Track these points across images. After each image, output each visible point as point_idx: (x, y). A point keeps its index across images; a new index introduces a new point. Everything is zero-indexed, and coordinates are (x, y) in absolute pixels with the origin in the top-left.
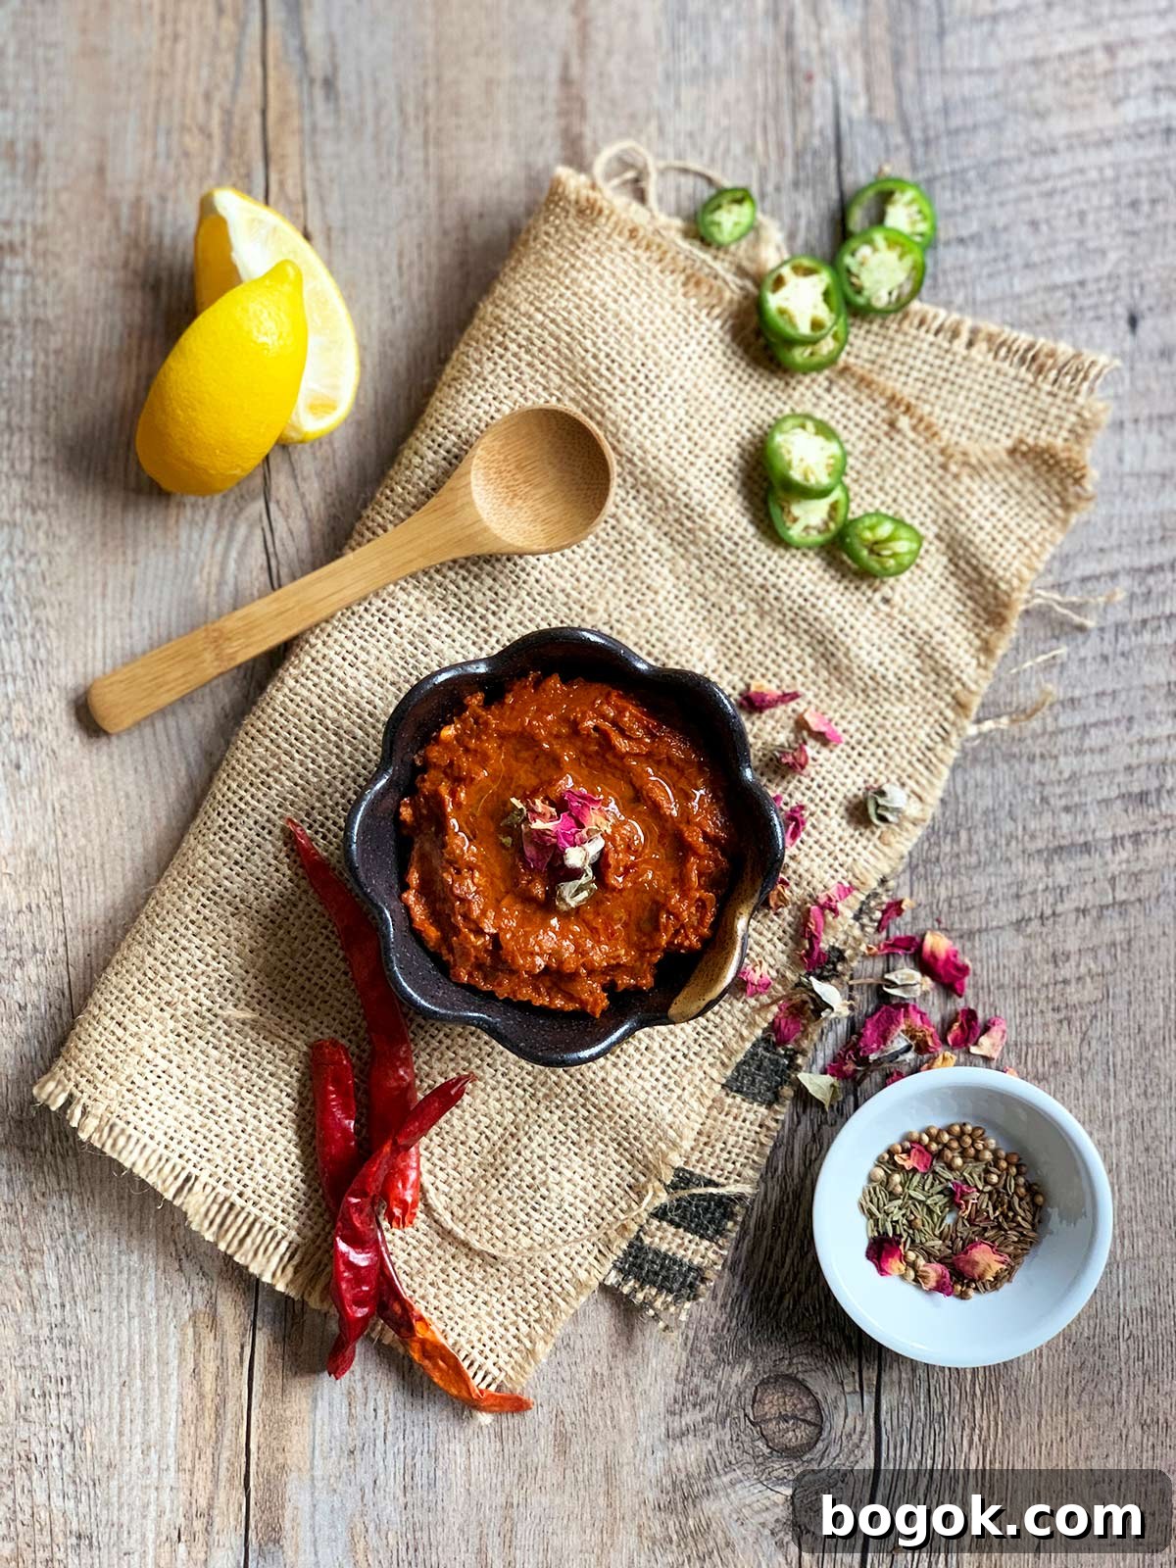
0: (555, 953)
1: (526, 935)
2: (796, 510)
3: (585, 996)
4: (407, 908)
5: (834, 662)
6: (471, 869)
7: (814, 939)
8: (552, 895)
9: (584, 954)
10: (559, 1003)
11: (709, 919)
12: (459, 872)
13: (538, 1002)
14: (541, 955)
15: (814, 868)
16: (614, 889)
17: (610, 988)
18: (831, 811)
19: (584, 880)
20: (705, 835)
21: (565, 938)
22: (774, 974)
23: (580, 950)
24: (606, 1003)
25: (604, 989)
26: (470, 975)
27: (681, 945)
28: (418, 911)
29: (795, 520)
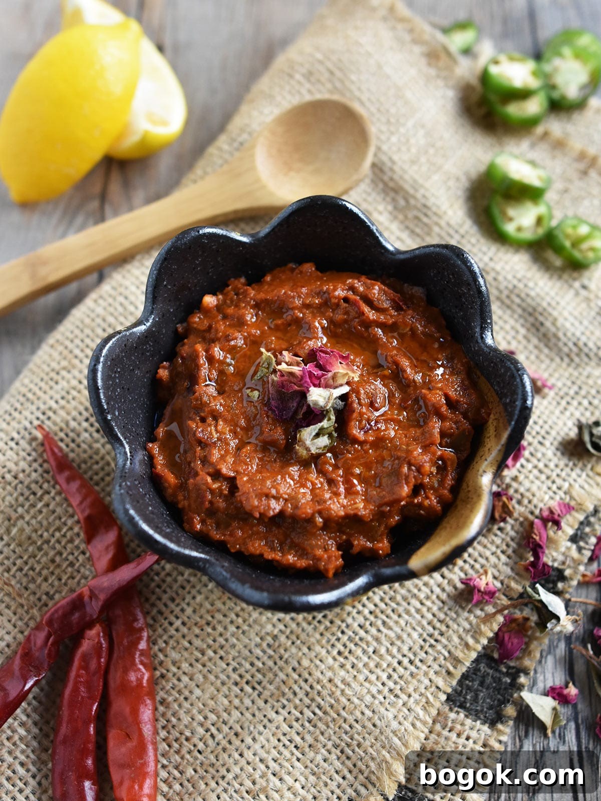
0: (292, 499)
1: (263, 480)
2: (511, 212)
3: (320, 552)
4: (151, 457)
5: (542, 330)
6: (215, 418)
7: (537, 549)
8: (292, 440)
9: (322, 501)
10: (291, 558)
11: (449, 482)
12: (203, 420)
13: (270, 555)
14: (276, 498)
15: (534, 488)
16: (355, 441)
17: (345, 547)
18: (547, 443)
19: (325, 424)
20: (447, 397)
21: (304, 486)
22: (498, 585)
23: (317, 498)
24: (340, 562)
25: (339, 548)
26: (203, 522)
27: (420, 505)
28: (160, 460)
29: (511, 219)
